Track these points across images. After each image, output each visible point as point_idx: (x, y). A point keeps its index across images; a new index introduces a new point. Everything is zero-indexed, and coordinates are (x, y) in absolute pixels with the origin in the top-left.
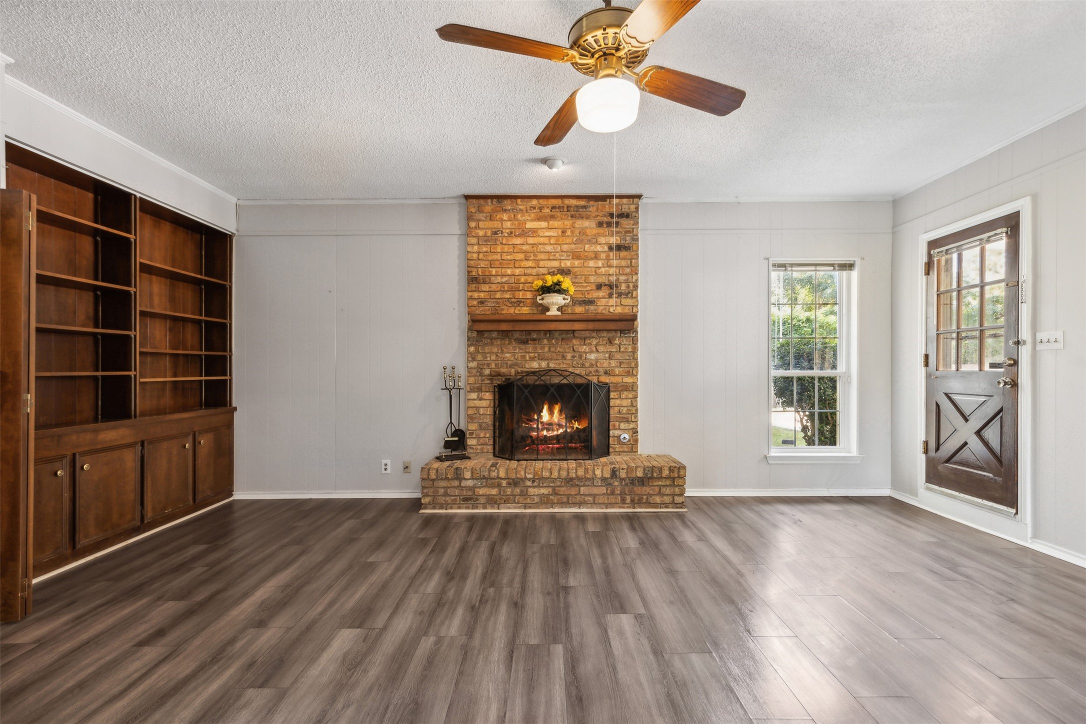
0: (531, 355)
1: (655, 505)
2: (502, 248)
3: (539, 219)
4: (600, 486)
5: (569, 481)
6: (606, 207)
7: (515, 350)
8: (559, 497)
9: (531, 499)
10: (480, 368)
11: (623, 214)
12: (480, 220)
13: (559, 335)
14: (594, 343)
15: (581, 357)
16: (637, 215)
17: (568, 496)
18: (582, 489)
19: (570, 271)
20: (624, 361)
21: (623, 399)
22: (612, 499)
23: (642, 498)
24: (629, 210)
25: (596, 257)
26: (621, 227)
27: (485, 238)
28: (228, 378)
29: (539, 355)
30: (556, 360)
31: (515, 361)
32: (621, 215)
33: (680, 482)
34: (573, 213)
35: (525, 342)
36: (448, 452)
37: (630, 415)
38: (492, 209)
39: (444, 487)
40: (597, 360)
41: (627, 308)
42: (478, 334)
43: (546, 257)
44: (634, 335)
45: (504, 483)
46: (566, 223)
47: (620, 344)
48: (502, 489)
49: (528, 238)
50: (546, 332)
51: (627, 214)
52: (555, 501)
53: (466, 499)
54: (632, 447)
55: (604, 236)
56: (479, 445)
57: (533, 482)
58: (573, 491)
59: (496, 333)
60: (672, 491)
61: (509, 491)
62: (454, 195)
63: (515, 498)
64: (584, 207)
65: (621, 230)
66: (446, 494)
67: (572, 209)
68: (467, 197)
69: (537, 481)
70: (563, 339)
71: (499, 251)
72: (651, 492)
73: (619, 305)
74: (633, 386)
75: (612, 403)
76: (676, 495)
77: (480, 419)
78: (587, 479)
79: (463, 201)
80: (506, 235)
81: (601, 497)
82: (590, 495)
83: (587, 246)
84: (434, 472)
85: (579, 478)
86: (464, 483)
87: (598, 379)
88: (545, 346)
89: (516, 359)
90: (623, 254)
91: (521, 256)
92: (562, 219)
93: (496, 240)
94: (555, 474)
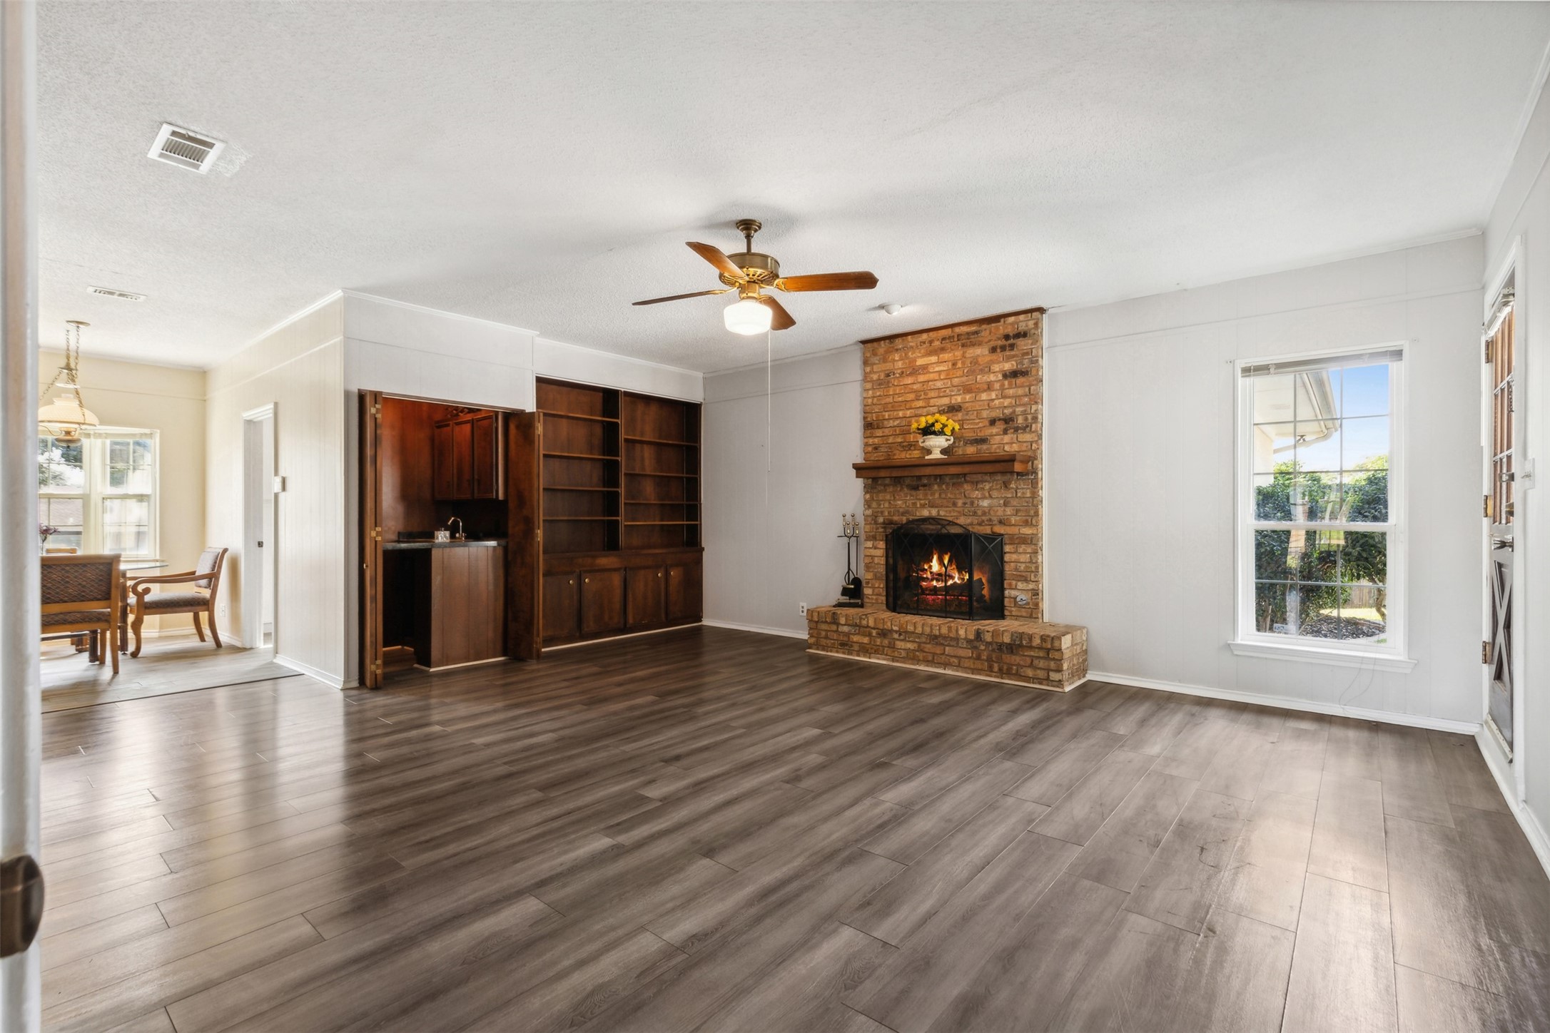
0: (922, 502)
1: (1027, 679)
2: (894, 390)
3: (930, 354)
4: (965, 648)
5: (934, 638)
6: (1001, 328)
7: (907, 497)
8: (925, 654)
9: (898, 652)
10: (875, 516)
11: (1020, 333)
12: (875, 364)
13: (950, 479)
14: (987, 487)
15: (972, 503)
16: (1036, 332)
17: (934, 654)
18: (947, 648)
19: (960, 407)
20: (1022, 508)
21: (1020, 553)
22: (978, 665)
23: (1012, 668)
24: (1027, 328)
25: (989, 387)
26: (1018, 350)
27: (879, 382)
28: (699, 523)
29: (929, 502)
30: (947, 507)
31: (907, 509)
32: (1019, 335)
33: (1057, 655)
34: (964, 341)
35: (916, 488)
36: (845, 599)
37: (1029, 573)
38: (885, 351)
39: (826, 630)
40: (990, 507)
41: (1025, 444)
42: (873, 481)
43: (936, 395)
44: (1033, 477)
45: (874, 633)
46: (956, 353)
47: (1017, 488)
48: (872, 638)
49: (919, 376)
50: (936, 476)
51: (1024, 333)
52: (921, 658)
53: (843, 645)
54: (1032, 612)
55: (998, 363)
56: (875, 595)
57: (900, 635)
58: (938, 650)
59: (888, 479)
60: (1046, 664)
61: (878, 641)
62: (851, 342)
63: (884, 649)
64: (976, 333)
65: (1017, 353)
66: (826, 637)
67: (963, 337)
68: (864, 342)
69: (903, 634)
70: (954, 484)
71: (891, 393)
72: (1022, 663)
73: (1016, 441)
74: (1032, 538)
75: (1007, 558)
76: (1052, 670)
77: (875, 569)
78: (952, 639)
79: (862, 346)
80: (898, 375)
81: (967, 660)
82: (955, 657)
83: (979, 377)
84: (817, 614)
85: (945, 638)
86: (841, 629)
87: (992, 529)
88: (936, 492)
89: (908, 507)
90: (1020, 380)
91: (911, 396)
92: (952, 350)
93: (888, 382)
94: (919, 630)
